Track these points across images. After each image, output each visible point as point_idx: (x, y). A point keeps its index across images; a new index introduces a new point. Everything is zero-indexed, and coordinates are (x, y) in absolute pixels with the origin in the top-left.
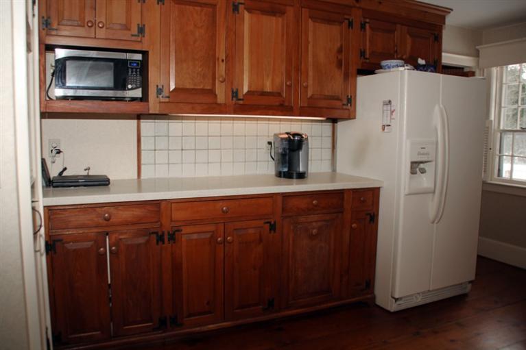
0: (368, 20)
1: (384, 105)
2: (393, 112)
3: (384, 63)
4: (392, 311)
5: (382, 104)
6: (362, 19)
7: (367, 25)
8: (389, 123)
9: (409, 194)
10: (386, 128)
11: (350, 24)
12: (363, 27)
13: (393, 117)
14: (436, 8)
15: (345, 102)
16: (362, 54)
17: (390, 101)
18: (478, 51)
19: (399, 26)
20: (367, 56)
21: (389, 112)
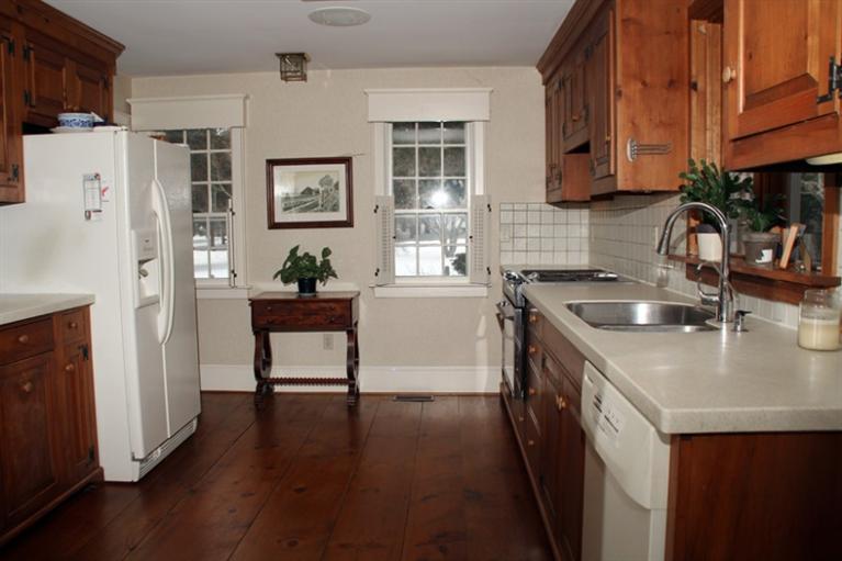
0: (32, 46)
1: (84, 181)
2: (104, 191)
3: (65, 117)
4: (136, 480)
5: (82, 180)
6: (25, 43)
7: (32, 53)
8: (97, 207)
9: (140, 307)
10: (93, 214)
11: (11, 48)
12: (26, 56)
13: (104, 198)
14: (108, 41)
15: (11, 175)
16: (27, 98)
17: (97, 176)
18: (129, 106)
19: (67, 60)
20: (34, 103)
21: (97, 191)
